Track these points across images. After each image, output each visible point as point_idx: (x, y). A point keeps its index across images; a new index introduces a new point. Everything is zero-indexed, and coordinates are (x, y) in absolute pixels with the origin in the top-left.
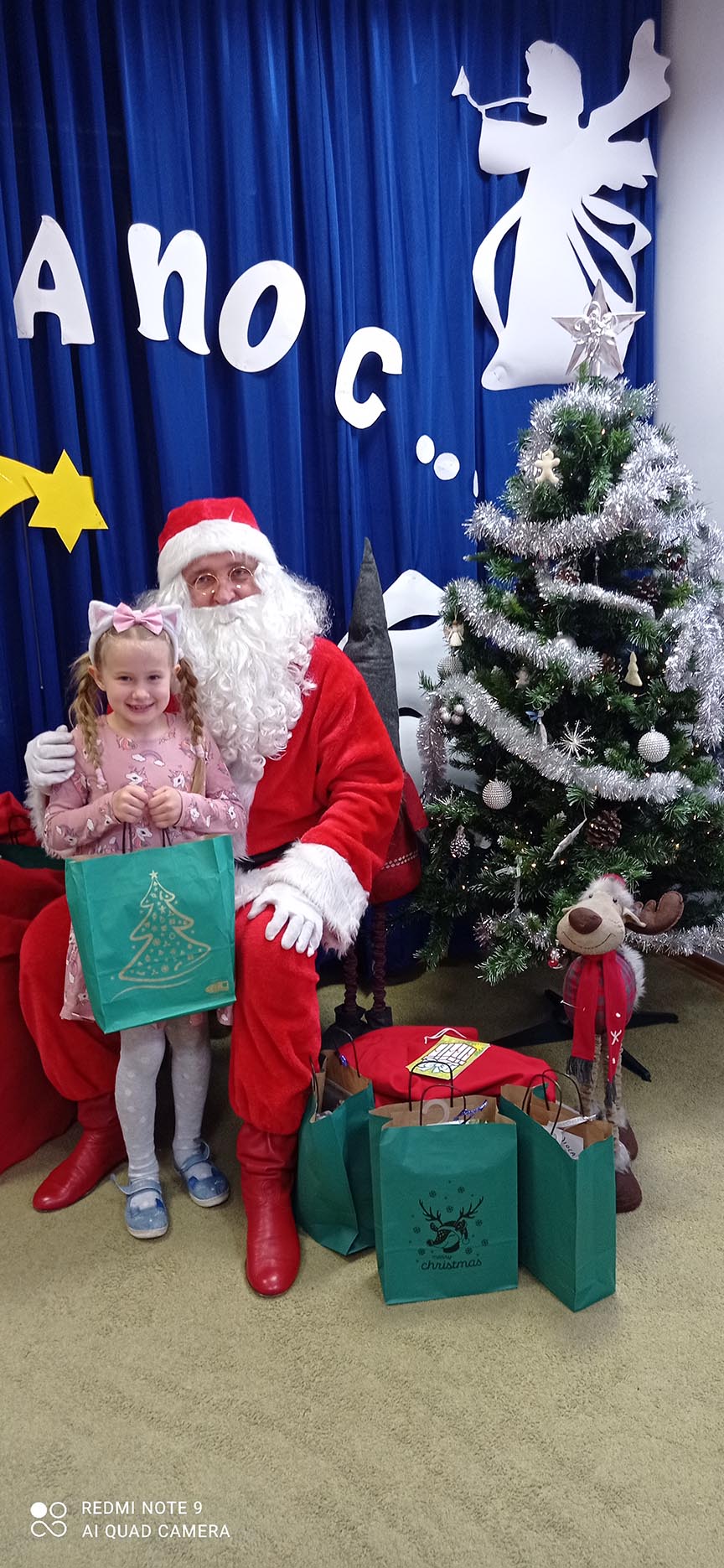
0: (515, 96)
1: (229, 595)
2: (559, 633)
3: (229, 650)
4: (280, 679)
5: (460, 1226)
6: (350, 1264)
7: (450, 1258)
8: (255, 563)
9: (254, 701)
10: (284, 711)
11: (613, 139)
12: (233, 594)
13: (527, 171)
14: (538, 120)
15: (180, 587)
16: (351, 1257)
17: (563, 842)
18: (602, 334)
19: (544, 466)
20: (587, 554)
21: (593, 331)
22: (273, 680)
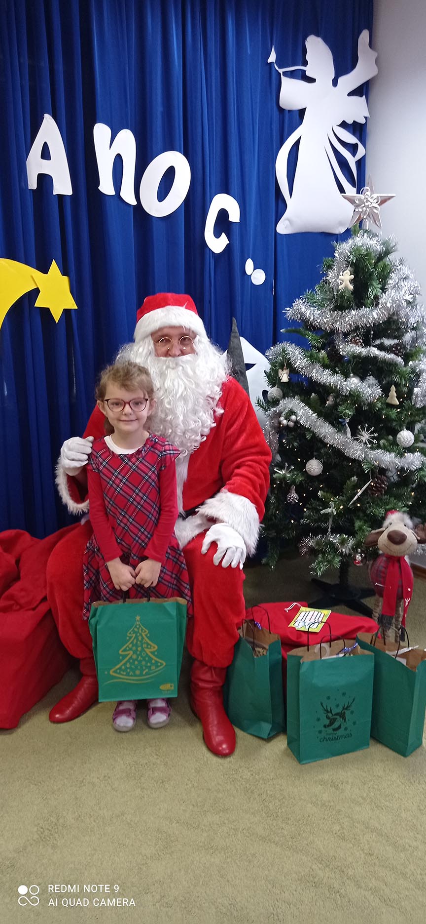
0: (299, 65)
1: (178, 352)
2: (352, 375)
3: (173, 384)
6: (269, 744)
7: (336, 734)
8: (195, 335)
11: (350, 94)
13: (305, 109)
14: (311, 80)
15: (149, 344)
16: (269, 739)
17: (359, 494)
18: (372, 206)
19: (344, 279)
20: (368, 330)
21: (366, 204)
22: (196, 405)
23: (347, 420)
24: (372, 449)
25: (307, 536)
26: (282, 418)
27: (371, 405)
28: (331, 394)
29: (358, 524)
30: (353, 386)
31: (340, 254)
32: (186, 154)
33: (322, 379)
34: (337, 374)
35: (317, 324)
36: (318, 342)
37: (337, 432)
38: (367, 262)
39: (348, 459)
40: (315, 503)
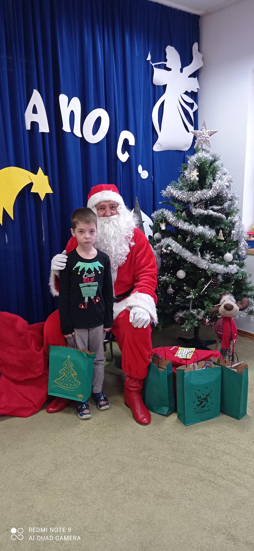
0: (163, 62)
1: (109, 214)
2: (199, 225)
3: (108, 231)
4: (123, 241)
5: (206, 399)
6: (168, 418)
7: (203, 409)
8: (118, 204)
9: (115, 247)
10: (124, 251)
11: (189, 77)
12: (111, 214)
13: (166, 85)
14: (169, 69)
15: (95, 211)
16: (167, 415)
17: (206, 287)
18: (206, 136)
19: (194, 175)
20: (207, 201)
21: (203, 135)
22: (121, 241)
23: (198, 249)
24: (212, 263)
25: (178, 311)
26: (163, 249)
27: (211, 240)
28: (189, 235)
29: (206, 303)
30: (201, 230)
31: (190, 162)
32: (106, 110)
33: (184, 227)
34: (192, 224)
35: (180, 198)
36: (180, 208)
37: (193, 255)
38: (205, 166)
39: (199, 269)
40: (182, 293)
